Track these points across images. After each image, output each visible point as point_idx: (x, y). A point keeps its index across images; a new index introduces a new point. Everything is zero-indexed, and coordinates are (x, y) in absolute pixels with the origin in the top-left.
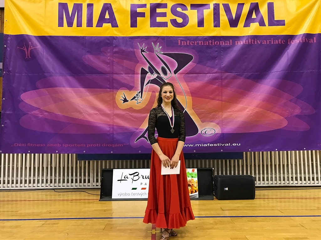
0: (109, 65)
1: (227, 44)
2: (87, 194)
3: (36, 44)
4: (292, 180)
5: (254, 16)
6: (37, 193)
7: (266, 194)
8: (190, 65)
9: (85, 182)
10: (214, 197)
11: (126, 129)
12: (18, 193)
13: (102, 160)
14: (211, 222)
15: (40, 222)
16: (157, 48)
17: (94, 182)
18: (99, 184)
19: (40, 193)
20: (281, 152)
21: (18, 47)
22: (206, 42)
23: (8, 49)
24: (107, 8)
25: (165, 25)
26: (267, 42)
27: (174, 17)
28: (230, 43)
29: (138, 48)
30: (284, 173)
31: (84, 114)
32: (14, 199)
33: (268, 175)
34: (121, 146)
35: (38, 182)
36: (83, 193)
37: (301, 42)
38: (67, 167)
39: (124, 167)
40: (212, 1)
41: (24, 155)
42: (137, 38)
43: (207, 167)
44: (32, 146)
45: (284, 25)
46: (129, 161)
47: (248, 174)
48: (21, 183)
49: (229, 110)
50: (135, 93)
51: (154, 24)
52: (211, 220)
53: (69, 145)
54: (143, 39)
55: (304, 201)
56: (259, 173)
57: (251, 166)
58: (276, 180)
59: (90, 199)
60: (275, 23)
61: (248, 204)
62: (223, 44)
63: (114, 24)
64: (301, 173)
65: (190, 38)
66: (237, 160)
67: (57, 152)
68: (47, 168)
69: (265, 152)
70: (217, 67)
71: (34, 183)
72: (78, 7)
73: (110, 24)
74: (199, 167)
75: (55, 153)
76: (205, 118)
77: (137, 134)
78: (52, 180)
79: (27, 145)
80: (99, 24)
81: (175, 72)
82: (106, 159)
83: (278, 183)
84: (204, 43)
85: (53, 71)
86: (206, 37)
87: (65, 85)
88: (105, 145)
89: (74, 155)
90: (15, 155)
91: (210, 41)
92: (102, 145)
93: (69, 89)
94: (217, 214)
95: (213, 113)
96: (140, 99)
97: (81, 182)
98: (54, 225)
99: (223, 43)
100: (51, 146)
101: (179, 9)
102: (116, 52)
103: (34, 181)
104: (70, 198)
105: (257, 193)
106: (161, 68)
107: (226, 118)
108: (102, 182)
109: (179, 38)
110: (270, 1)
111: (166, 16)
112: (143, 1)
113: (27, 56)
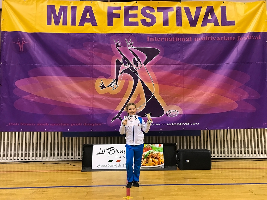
0: (89, 58)
1: (188, 40)
2: (70, 166)
3: (28, 39)
4: (241, 153)
5: (210, 17)
6: (28, 165)
7: (220, 165)
8: (157, 58)
9: (68, 155)
10: (178, 168)
11: (104, 111)
12: (12, 165)
13: (83, 136)
14: (176, 189)
15: (31, 190)
16: (130, 44)
17: (76, 155)
18: (81, 157)
19: (30, 164)
20: (232, 130)
21: (13, 42)
22: (170, 39)
23: (5, 43)
24: (88, 10)
25: (136, 24)
26: (220, 39)
27: (144, 18)
28: (190, 40)
29: (113, 43)
30: (234, 147)
31: (68, 98)
32: (9, 170)
33: (222, 149)
34: (99, 125)
35: (29, 156)
36: (67, 164)
37: (249, 39)
38: (54, 143)
39: (102, 143)
40: (176, 4)
41: (17, 132)
42: (113, 35)
43: (171, 142)
44: (24, 125)
45: (234, 25)
46: (105, 138)
47: (205, 148)
48: (15, 156)
49: (189, 95)
50: (111, 81)
51: (127, 23)
52: (176, 188)
53: (56, 125)
54: (118, 36)
55: (251, 170)
56: (214, 148)
57: (207, 141)
58: (228, 153)
59: (73, 170)
60: (227, 23)
61: (205, 173)
62: (184, 40)
63: (94, 23)
64: (248, 147)
65: (157, 35)
66: (196, 137)
67: (45, 130)
68: (37, 144)
69: (219, 130)
70: (180, 60)
71: (25, 156)
72: (64, 9)
73: (90, 23)
74: (164, 142)
75: (44, 131)
76: (169, 102)
77: (113, 115)
78: (41, 153)
79: (20, 124)
80: (82, 23)
81: (145, 63)
82: (86, 136)
83: (230, 156)
84: (169, 39)
85: (43, 63)
86: (170, 35)
87: (53, 74)
88: (86, 125)
89: (60, 132)
90: (10, 132)
91: (174, 38)
92: (84, 124)
93: (56, 77)
94: (181, 182)
95: (176, 97)
96: (115, 85)
97: (65, 155)
98: (44, 193)
99: (185, 40)
100: (40, 125)
101: (148, 11)
102: (95, 47)
103: (26, 154)
104: (56, 169)
105: (213, 164)
106: (133, 60)
107: (187, 102)
108: (83, 155)
109: (148, 35)
110: (223, 5)
111: (137, 17)
112: (118, 4)
113: (20, 49)
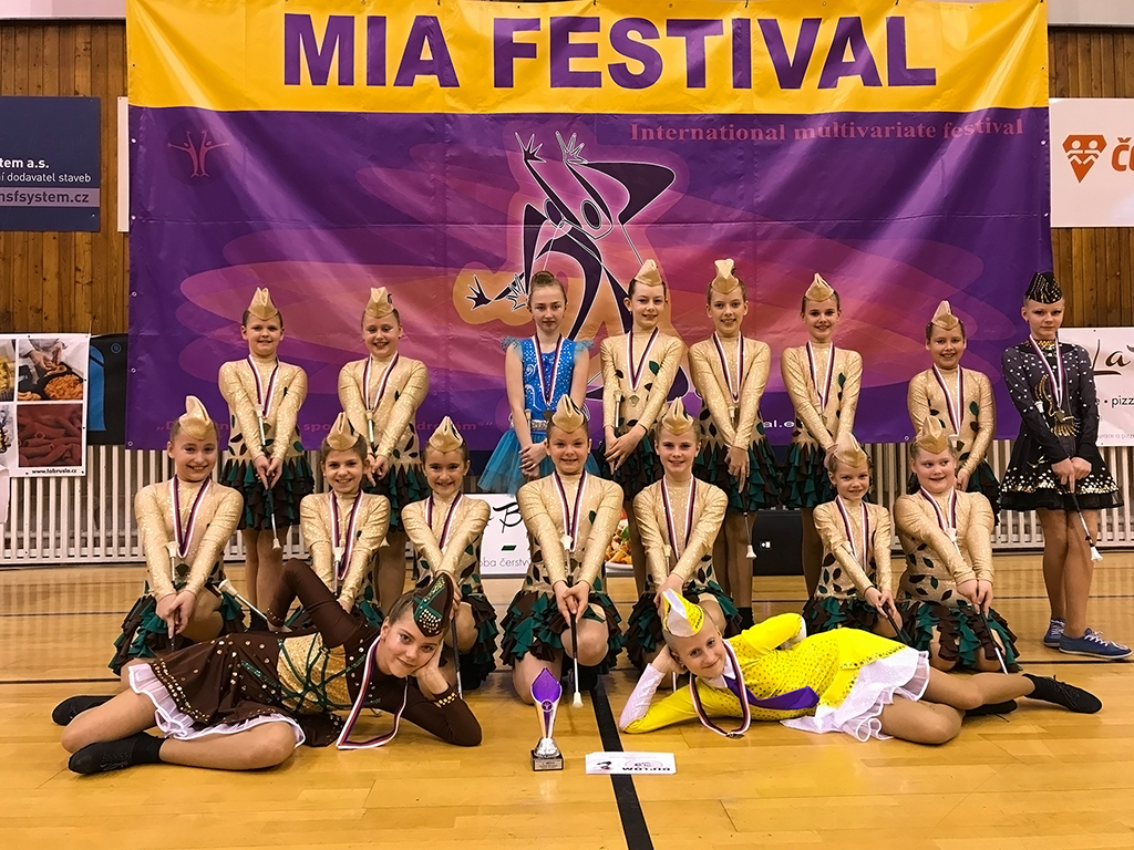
0: (433, 198)
1: (771, 136)
3: (221, 135)
5: (848, 56)
8: (664, 199)
11: (485, 380)
16: (572, 149)
21: (170, 145)
22: (711, 131)
23: (143, 149)
24: (426, 29)
25: (592, 80)
26: (883, 133)
27: (621, 59)
28: (778, 135)
29: (515, 148)
34: (469, 429)
37: (981, 132)
40: (732, 10)
42: (514, 119)
45: (933, 82)
49: (773, 328)
50: (507, 280)
51: (562, 78)
54: (530, 122)
60: (908, 76)
62: (759, 137)
63: (446, 78)
65: (666, 118)
70: (743, 205)
72: (341, 28)
73: (434, 78)
80: (404, 79)
81: (624, 218)
84: (705, 135)
85: (272, 214)
86: (710, 117)
87: (307, 254)
91: (723, 130)
93: (318, 265)
96: (522, 294)
99: (761, 135)
101: (634, 35)
102: (454, 161)
106: (582, 207)
109: (635, 120)
110: (893, 12)
111: (595, 55)
112: (529, 11)
113: (196, 170)
